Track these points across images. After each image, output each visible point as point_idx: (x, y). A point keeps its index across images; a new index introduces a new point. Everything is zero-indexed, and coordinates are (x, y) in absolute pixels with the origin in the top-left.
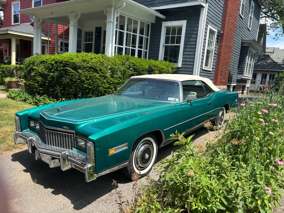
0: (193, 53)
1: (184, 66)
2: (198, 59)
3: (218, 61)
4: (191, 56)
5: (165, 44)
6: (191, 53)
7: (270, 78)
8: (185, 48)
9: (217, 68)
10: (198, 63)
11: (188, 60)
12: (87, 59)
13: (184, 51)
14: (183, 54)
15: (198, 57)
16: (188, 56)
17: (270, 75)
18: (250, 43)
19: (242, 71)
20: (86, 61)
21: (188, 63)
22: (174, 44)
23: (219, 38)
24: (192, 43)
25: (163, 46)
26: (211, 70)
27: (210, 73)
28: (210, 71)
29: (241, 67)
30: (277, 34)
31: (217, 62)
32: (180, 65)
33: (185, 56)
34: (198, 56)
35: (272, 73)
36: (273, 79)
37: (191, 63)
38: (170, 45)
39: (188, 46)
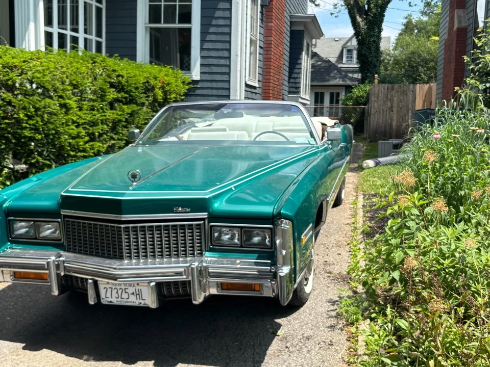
0: (226, 46)
1: (207, 77)
2: (239, 58)
3: (267, 63)
4: (220, 54)
5: (150, 22)
6: (219, 46)
7: (331, 102)
8: (204, 33)
9: (265, 81)
10: (239, 69)
11: (215, 61)
12: (16, 62)
13: (203, 41)
14: (202, 49)
15: (237, 55)
16: (213, 54)
17: (332, 95)
18: (305, 24)
19: (298, 85)
20: (16, 66)
21: (215, 69)
22: (174, 22)
23: (264, 12)
24: (221, 22)
25: (146, 28)
26: (256, 85)
27: (256, 91)
28: (255, 88)
29: (295, 78)
30: (336, 5)
31: (265, 67)
32: (196, 74)
33: (206, 53)
34: (237, 52)
35: (335, 91)
36: (337, 102)
37: (225, 70)
38: (162, 25)
39: (212, 30)
